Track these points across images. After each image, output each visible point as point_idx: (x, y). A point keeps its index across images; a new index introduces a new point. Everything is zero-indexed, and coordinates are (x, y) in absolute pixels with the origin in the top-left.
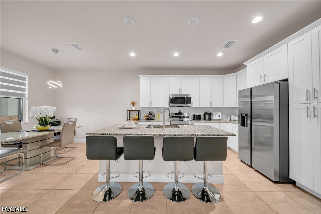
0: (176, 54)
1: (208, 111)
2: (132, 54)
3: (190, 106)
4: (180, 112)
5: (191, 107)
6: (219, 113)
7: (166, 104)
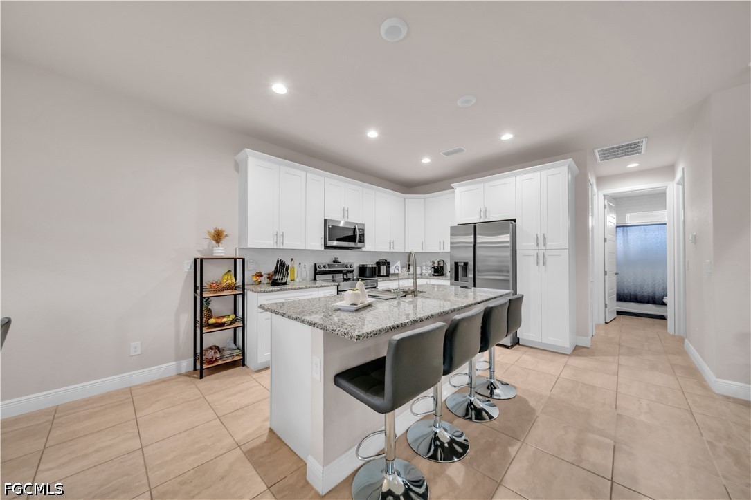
0: (373, 134)
1: (383, 258)
2: (279, 88)
3: (360, 248)
4: (335, 261)
5: (364, 249)
6: (397, 262)
7: (315, 241)
